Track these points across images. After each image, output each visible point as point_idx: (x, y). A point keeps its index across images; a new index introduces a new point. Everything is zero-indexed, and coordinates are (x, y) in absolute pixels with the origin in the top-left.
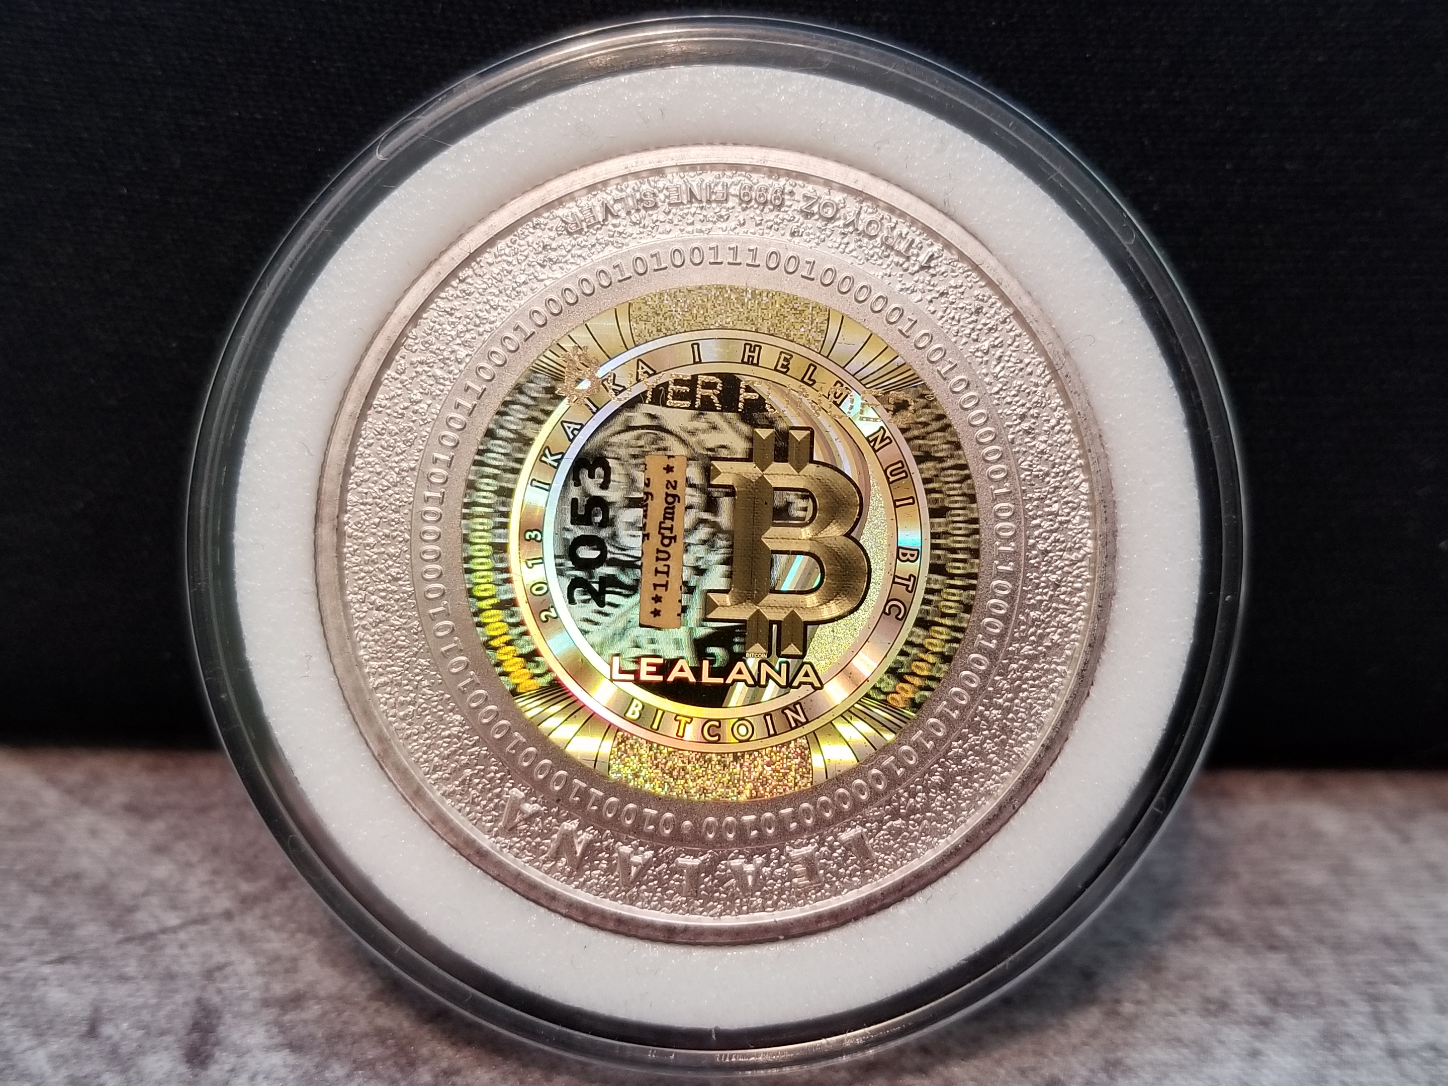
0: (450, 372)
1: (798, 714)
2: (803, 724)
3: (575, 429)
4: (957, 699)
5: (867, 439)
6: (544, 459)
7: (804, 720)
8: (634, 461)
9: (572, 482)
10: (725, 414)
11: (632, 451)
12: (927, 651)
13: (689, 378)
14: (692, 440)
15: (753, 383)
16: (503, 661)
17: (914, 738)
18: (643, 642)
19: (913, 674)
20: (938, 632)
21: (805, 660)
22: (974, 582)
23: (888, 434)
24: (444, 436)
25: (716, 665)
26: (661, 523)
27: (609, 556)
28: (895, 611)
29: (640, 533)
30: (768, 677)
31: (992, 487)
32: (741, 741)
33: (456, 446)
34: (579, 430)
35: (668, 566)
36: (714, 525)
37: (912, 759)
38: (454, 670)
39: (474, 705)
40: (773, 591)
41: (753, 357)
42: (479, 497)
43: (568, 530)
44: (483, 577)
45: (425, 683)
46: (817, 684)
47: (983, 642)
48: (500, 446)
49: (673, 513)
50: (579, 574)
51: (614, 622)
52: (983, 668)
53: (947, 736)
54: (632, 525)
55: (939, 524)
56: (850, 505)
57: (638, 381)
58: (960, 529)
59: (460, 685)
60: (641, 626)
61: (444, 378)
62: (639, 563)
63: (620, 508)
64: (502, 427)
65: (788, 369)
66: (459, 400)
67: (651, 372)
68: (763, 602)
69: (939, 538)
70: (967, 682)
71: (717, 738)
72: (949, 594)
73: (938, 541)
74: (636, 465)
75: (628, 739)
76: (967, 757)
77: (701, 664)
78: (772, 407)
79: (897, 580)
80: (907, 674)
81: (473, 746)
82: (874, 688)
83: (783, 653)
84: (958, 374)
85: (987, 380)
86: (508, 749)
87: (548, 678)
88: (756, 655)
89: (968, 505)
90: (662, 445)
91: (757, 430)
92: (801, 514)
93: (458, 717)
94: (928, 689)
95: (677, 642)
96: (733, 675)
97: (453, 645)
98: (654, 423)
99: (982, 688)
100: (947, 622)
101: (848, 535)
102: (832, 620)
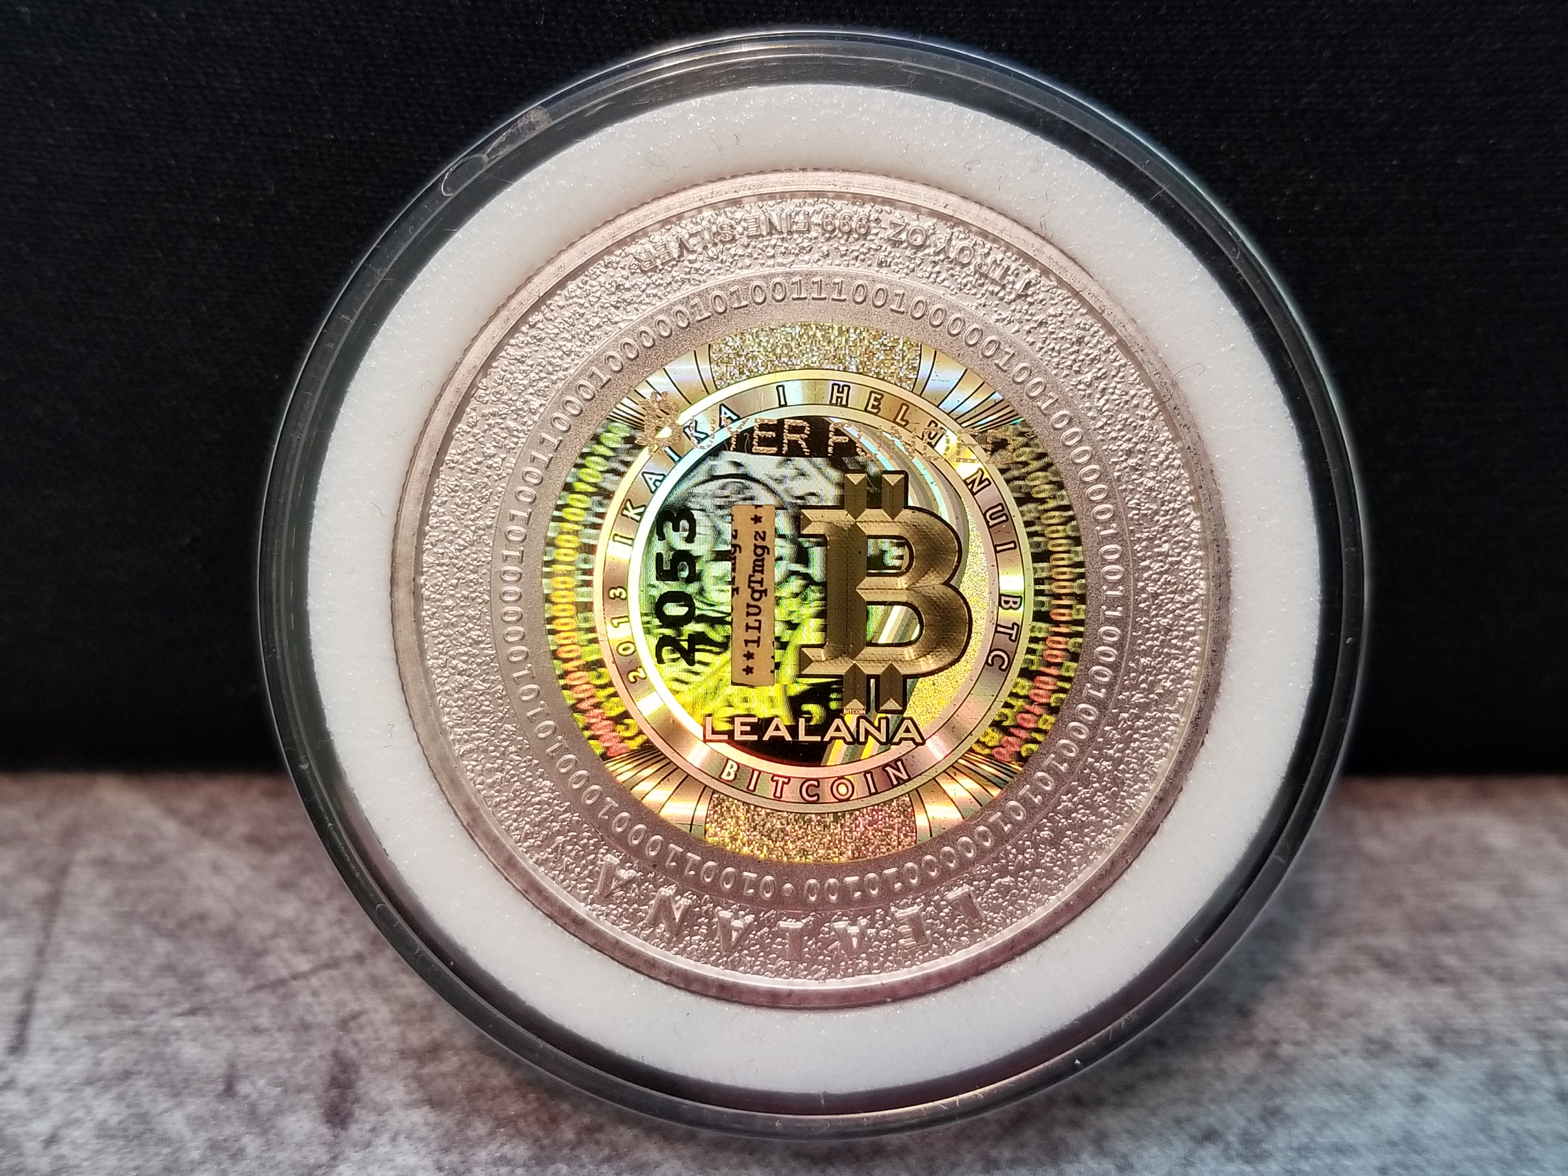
0: (525, 423)
1: (900, 772)
2: (905, 781)
4: (1065, 752)
6: (625, 512)
12: (1032, 702)
17: (1021, 793)
20: (1044, 683)
21: (905, 715)
24: (520, 492)
25: (812, 723)
29: (729, 587)
31: (1098, 528)
33: (533, 502)
37: (1019, 815)
38: (542, 735)
39: (563, 770)
40: (870, 644)
45: (512, 749)
46: (919, 740)
47: (1091, 691)
51: (705, 680)
52: (1092, 718)
53: (1056, 790)
54: (721, 579)
56: (948, 551)
59: (549, 750)
61: (517, 430)
66: (534, 453)
68: (860, 656)
70: (1075, 734)
71: (815, 798)
75: (724, 801)
76: (1077, 811)
81: (565, 812)
82: (978, 742)
83: (882, 708)
84: (1059, 409)
85: (1090, 414)
86: (600, 815)
87: (640, 740)
88: (854, 711)
91: (848, 476)
93: (548, 783)
94: (1035, 741)
97: (539, 709)
99: (1092, 738)
101: (947, 583)
102: (932, 673)
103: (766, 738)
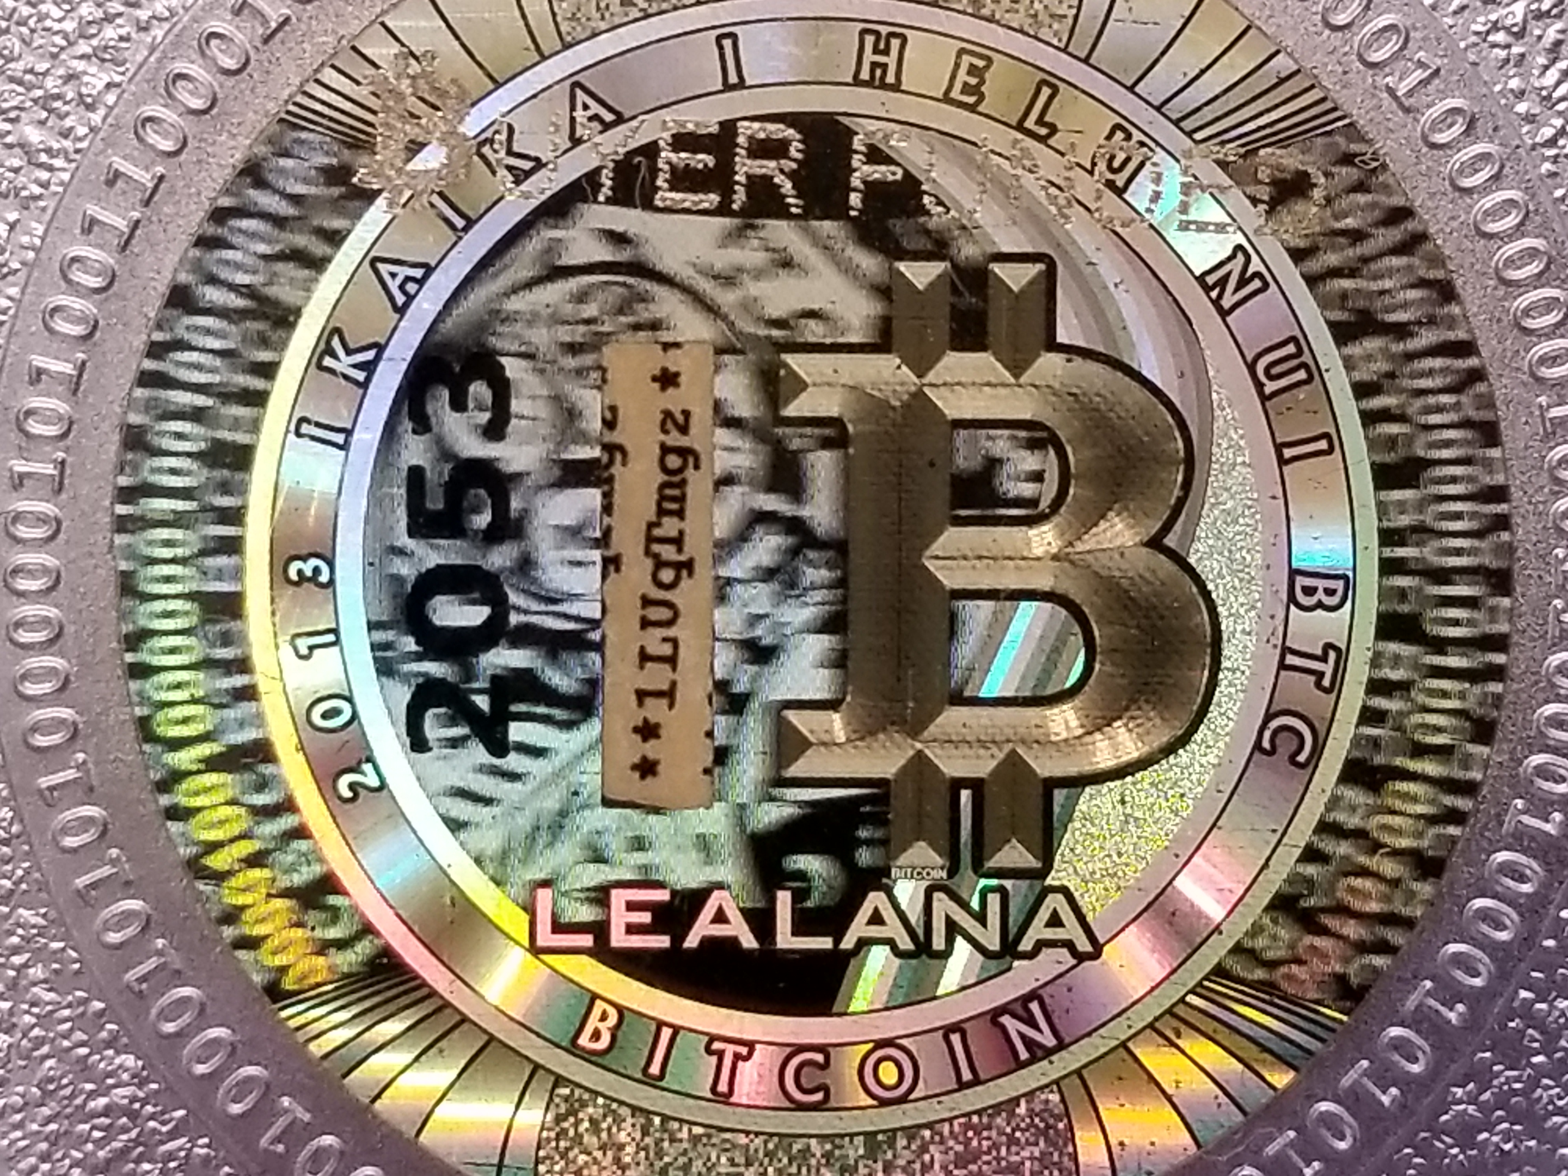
0: (66, 134)
1: (1036, 1027)
2: (1049, 1053)
3: (408, 279)
4: (1459, 975)
5: (1201, 279)
6: (328, 361)
7: (1050, 1041)
8: (571, 362)
9: (408, 425)
10: (815, 223)
11: (565, 334)
12: (1375, 847)
13: (714, 129)
14: (726, 298)
15: (887, 137)
16: (243, 908)
17: (1346, 1082)
18: (614, 845)
19: (1343, 910)
20: (1406, 797)
21: (1049, 881)
22: (1499, 659)
23: (1256, 265)
24: (56, 310)
25: (809, 904)
26: (651, 526)
27: (514, 619)
28: (1286, 745)
29: (596, 555)
30: (952, 928)
31: (1543, 400)
32: (884, 1103)
33: (91, 335)
34: (421, 282)
35: (674, 642)
36: (795, 526)
37: (1342, 1138)
38: (114, 937)
39: (170, 1028)
40: (958, 699)
41: (884, 67)
42: (159, 470)
43: (400, 552)
44: (178, 686)
45: (37, 972)
46: (1084, 945)
47: (1526, 819)
48: (208, 332)
49: (682, 499)
50: (435, 669)
51: (535, 792)
52: (1526, 888)
53: (1434, 1073)
54: (574, 533)
55: (1402, 507)
56: (1163, 460)
57: (576, 141)
58: (1458, 516)
59: (131, 976)
60: (608, 803)
61: (48, 151)
62: (595, 636)
63: (540, 488)
64: (213, 280)
65: (981, 97)
66: (93, 210)
67: (609, 117)
68: (933, 730)
69: (1403, 544)
70: (1485, 928)
71: (819, 1096)
72: (1431, 693)
73: (1400, 552)
74: (580, 372)
75: (584, 1105)
76: (1490, 1128)
77: (772, 901)
78: (940, 203)
79: (1291, 660)
80: (1324, 910)
81: (173, 1135)
82: (1238, 949)
83: (992, 864)
84: (1443, 94)
85: (1521, 108)
86: (264, 1142)
87: (364, 948)
88: (916, 873)
89: (1480, 452)
90: (644, 313)
91: (902, 266)
92: (1027, 489)
93: (129, 1060)
94: (1384, 947)
95: (704, 844)
96: (858, 928)
97: (106, 871)
98: (624, 255)
99: (1527, 940)
100: (1430, 767)
101: (1155, 543)
102: (1119, 773)
103: (692, 941)
